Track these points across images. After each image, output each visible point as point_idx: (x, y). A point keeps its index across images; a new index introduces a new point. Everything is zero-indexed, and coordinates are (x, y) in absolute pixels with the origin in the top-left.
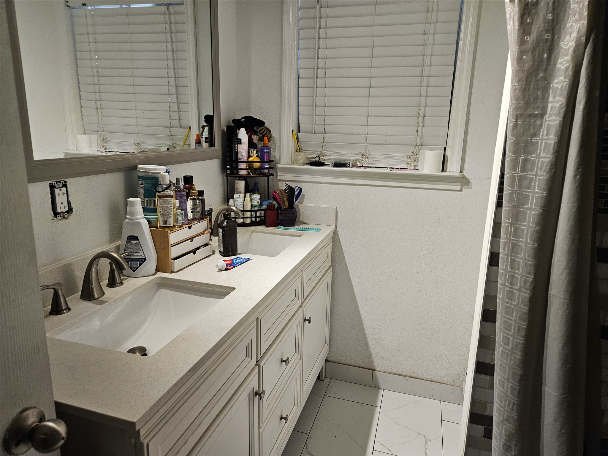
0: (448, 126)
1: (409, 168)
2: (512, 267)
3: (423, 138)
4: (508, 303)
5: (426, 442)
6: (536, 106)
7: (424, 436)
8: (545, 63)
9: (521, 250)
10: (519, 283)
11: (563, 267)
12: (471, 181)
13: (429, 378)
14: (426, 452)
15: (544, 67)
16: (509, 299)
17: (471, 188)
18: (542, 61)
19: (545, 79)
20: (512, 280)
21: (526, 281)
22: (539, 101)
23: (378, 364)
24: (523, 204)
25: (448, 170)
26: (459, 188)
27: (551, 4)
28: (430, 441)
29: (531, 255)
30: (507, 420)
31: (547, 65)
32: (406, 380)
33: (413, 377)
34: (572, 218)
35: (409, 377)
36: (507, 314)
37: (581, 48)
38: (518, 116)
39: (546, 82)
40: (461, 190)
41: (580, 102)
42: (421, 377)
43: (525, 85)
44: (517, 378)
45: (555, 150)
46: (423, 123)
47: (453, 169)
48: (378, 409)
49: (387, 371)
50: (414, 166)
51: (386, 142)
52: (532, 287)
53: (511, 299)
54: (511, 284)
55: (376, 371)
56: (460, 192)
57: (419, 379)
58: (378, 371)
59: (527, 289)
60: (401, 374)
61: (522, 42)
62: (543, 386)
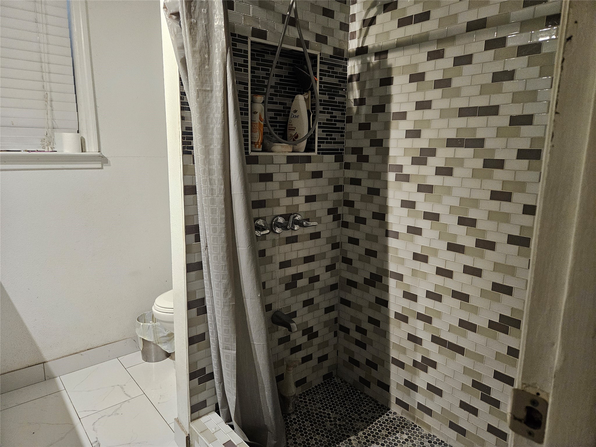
0: (77, 112)
1: (46, 150)
2: (211, 184)
3: (54, 121)
4: (212, 206)
5: (122, 388)
6: (207, 85)
7: (118, 385)
8: (207, 60)
9: (215, 172)
10: (217, 192)
11: (237, 176)
12: (109, 159)
13: (103, 342)
14: (125, 394)
15: (207, 63)
16: (212, 204)
17: (110, 165)
18: (205, 59)
19: (209, 70)
20: (212, 191)
21: (220, 190)
22: (208, 82)
23: (47, 355)
24: (211, 144)
25: (87, 150)
26: (99, 166)
27: (204, 27)
28: (125, 385)
29: (221, 174)
30: (222, 278)
31: (209, 61)
32: (82, 355)
33: (88, 350)
34: (237, 147)
35: (83, 351)
36: (213, 214)
37: (225, 54)
38: (199, 90)
39: (210, 72)
40: (102, 168)
41: (229, 85)
42: (95, 346)
43: (199, 72)
44: (225, 249)
45: (223, 111)
46: (51, 106)
47: (92, 149)
48: (64, 393)
49: (58, 357)
50: (52, 148)
51: (13, 124)
52: (224, 192)
53: (213, 204)
54: (212, 194)
55: (47, 362)
56: (102, 170)
57: (93, 348)
58: (50, 361)
59: (221, 194)
60: (75, 352)
61: (193, 45)
62: (237, 248)
